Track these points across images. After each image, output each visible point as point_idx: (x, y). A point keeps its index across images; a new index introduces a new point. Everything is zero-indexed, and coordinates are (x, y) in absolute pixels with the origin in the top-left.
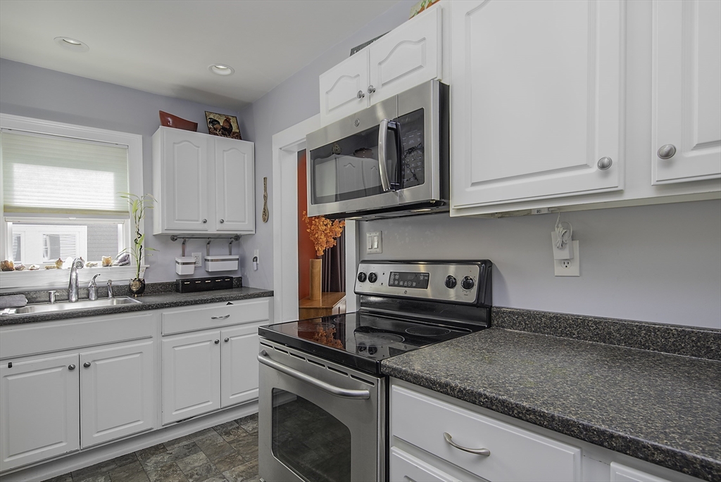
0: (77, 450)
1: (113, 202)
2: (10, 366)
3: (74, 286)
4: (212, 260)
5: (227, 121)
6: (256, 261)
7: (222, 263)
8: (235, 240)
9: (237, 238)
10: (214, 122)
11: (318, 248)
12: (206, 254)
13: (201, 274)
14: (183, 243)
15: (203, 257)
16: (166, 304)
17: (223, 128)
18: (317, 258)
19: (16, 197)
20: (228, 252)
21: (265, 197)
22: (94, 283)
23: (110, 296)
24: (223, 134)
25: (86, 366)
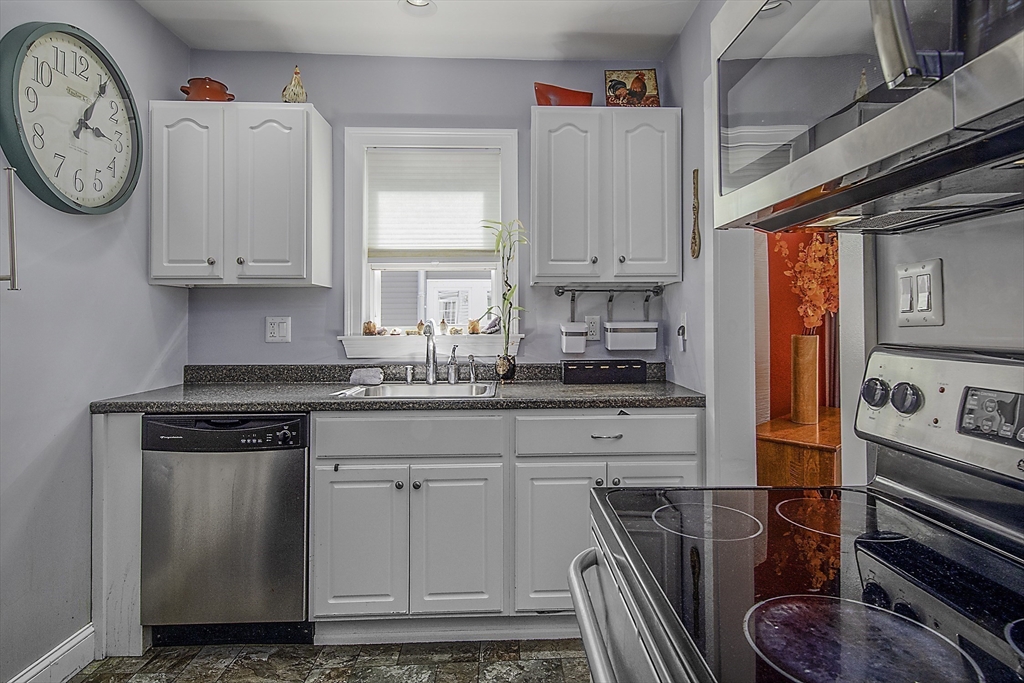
0: (405, 614)
1: (482, 236)
2: (336, 469)
3: (431, 361)
4: (615, 330)
5: (640, 79)
6: (683, 333)
7: (631, 337)
8: (654, 294)
9: (659, 290)
10: (617, 85)
11: (805, 312)
12: (606, 318)
13: (596, 355)
14: (573, 300)
15: (602, 324)
16: (520, 403)
17: (631, 93)
18: (807, 332)
19: (380, 237)
20: (641, 316)
21: (696, 209)
22: (453, 358)
23: (472, 380)
24: (629, 103)
25: (417, 487)
